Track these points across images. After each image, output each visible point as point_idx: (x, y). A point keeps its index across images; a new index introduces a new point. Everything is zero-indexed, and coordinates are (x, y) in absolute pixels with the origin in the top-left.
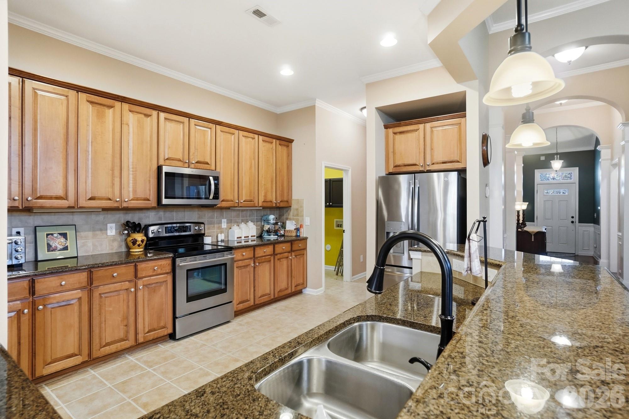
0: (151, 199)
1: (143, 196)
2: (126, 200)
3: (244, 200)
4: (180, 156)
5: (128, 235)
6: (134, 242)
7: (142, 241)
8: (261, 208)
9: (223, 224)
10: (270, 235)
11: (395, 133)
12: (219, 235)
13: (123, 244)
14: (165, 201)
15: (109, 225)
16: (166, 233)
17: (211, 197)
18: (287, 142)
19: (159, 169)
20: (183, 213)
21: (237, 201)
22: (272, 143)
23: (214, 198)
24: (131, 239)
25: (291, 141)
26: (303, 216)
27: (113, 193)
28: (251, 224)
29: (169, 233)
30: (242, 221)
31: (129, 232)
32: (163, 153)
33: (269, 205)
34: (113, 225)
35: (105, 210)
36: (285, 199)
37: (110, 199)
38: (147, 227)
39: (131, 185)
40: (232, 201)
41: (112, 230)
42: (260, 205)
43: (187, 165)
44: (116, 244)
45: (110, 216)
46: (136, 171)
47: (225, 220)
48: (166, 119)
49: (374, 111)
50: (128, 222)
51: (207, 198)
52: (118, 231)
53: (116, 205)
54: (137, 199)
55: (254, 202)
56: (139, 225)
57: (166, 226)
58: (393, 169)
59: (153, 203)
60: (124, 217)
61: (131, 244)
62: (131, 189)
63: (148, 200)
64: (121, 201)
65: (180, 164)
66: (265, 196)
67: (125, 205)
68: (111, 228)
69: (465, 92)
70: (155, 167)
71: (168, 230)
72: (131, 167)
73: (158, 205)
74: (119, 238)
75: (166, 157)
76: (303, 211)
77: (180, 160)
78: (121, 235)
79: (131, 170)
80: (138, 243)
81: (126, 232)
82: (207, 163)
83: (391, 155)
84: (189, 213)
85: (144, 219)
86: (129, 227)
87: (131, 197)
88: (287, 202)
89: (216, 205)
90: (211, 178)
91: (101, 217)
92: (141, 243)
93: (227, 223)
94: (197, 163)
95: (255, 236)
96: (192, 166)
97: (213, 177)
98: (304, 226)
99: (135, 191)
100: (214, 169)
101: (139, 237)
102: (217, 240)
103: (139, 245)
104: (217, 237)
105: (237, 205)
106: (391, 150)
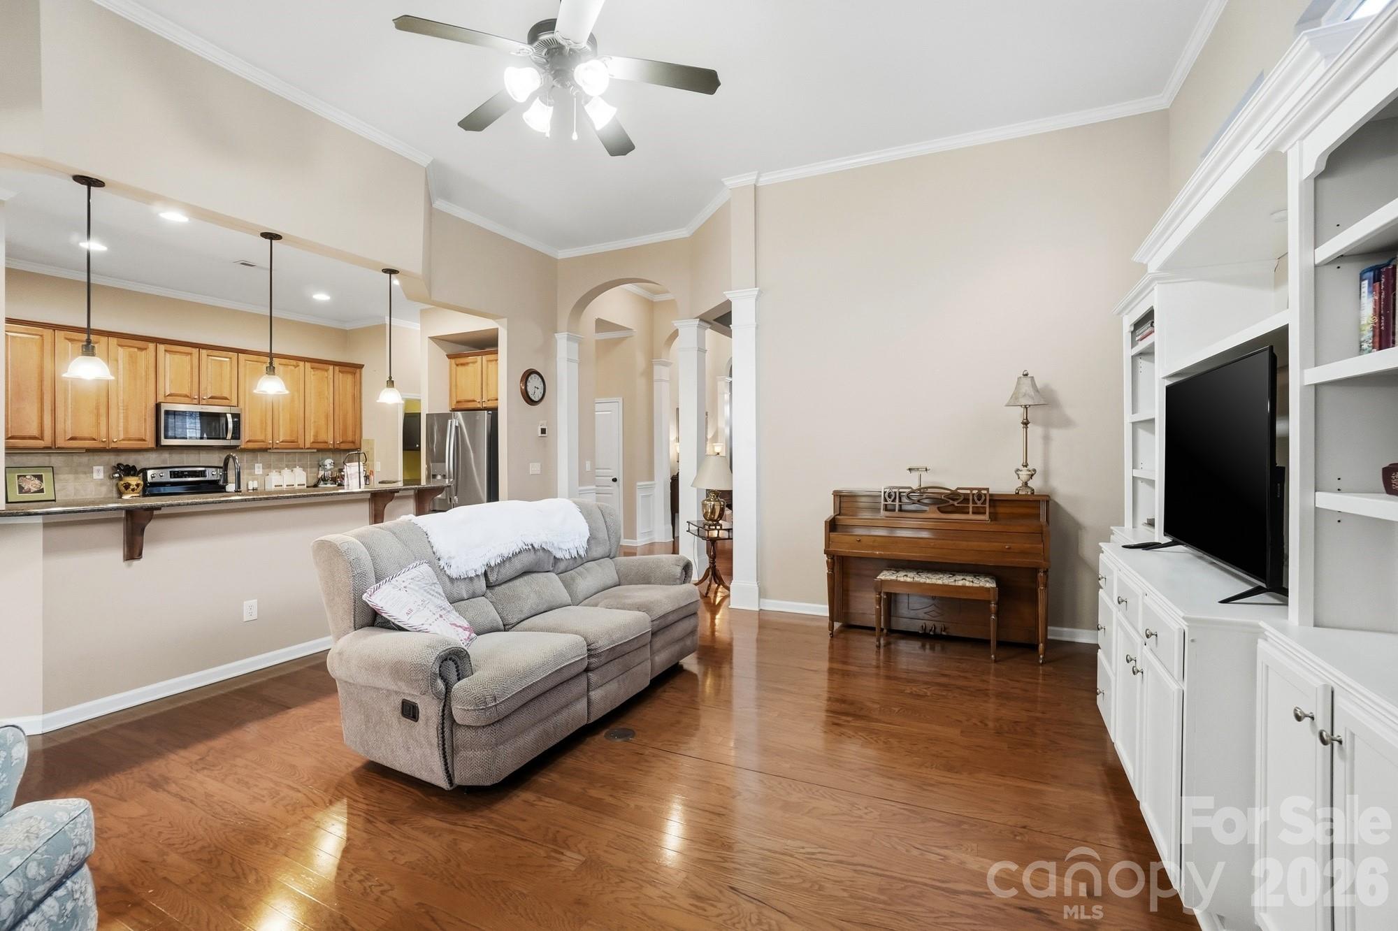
0: (148, 438)
1: (137, 436)
2: (115, 440)
3: (281, 440)
4: (186, 391)
5: (120, 478)
6: (127, 486)
7: (138, 485)
8: (315, 451)
9: (256, 470)
10: (326, 484)
11: (457, 365)
12: (250, 483)
13: (115, 489)
14: (165, 442)
15: (95, 468)
16: (171, 477)
17: (229, 436)
18: (353, 369)
19: (158, 407)
20: (197, 455)
21: (271, 442)
22: (327, 370)
23: (233, 438)
24: (122, 482)
25: (361, 367)
26: (373, 461)
27: (99, 433)
28: (298, 470)
29: (175, 477)
30: (287, 466)
31: (120, 476)
32: (163, 389)
33: (321, 446)
34: (101, 468)
35: (89, 451)
36: (350, 439)
37: (94, 439)
38: (144, 471)
39: (121, 424)
40: (263, 442)
41: (99, 473)
42: (308, 445)
43: (196, 401)
44: (104, 489)
45: (97, 458)
46: (126, 410)
47: (261, 465)
48: (165, 351)
49: (427, 341)
50: (119, 465)
51: (225, 439)
52: (108, 474)
53: (101, 445)
54: (130, 440)
55: (297, 442)
56: (134, 467)
57: (171, 470)
58: (455, 405)
59: (151, 444)
60: (114, 460)
61: (123, 489)
62: (121, 429)
63: (144, 440)
64: (109, 440)
65: (187, 400)
66: (316, 436)
67: (113, 445)
68: (98, 471)
69: (497, 329)
70: (152, 404)
71: (173, 475)
72: (120, 404)
73: (157, 446)
74: (108, 482)
75: (168, 393)
76: (373, 454)
77: (186, 396)
78: (111, 479)
79: (121, 408)
80: (131, 487)
81: (117, 475)
82: (226, 399)
83: (454, 390)
84: (204, 455)
85: (140, 461)
86: (120, 469)
87: (122, 437)
88: (353, 442)
89: (238, 446)
90: (229, 416)
91: (85, 459)
92: (136, 487)
93: (263, 468)
94: (210, 398)
95: (304, 485)
96: (204, 402)
97: (231, 414)
98: (375, 473)
99: (126, 430)
100: (235, 404)
101: (133, 481)
102: (248, 487)
103: (133, 490)
104: (247, 485)
105: (271, 446)
106: (454, 383)
